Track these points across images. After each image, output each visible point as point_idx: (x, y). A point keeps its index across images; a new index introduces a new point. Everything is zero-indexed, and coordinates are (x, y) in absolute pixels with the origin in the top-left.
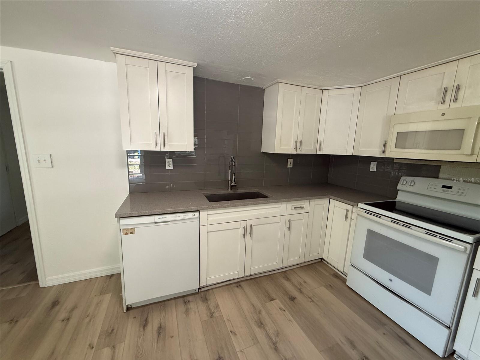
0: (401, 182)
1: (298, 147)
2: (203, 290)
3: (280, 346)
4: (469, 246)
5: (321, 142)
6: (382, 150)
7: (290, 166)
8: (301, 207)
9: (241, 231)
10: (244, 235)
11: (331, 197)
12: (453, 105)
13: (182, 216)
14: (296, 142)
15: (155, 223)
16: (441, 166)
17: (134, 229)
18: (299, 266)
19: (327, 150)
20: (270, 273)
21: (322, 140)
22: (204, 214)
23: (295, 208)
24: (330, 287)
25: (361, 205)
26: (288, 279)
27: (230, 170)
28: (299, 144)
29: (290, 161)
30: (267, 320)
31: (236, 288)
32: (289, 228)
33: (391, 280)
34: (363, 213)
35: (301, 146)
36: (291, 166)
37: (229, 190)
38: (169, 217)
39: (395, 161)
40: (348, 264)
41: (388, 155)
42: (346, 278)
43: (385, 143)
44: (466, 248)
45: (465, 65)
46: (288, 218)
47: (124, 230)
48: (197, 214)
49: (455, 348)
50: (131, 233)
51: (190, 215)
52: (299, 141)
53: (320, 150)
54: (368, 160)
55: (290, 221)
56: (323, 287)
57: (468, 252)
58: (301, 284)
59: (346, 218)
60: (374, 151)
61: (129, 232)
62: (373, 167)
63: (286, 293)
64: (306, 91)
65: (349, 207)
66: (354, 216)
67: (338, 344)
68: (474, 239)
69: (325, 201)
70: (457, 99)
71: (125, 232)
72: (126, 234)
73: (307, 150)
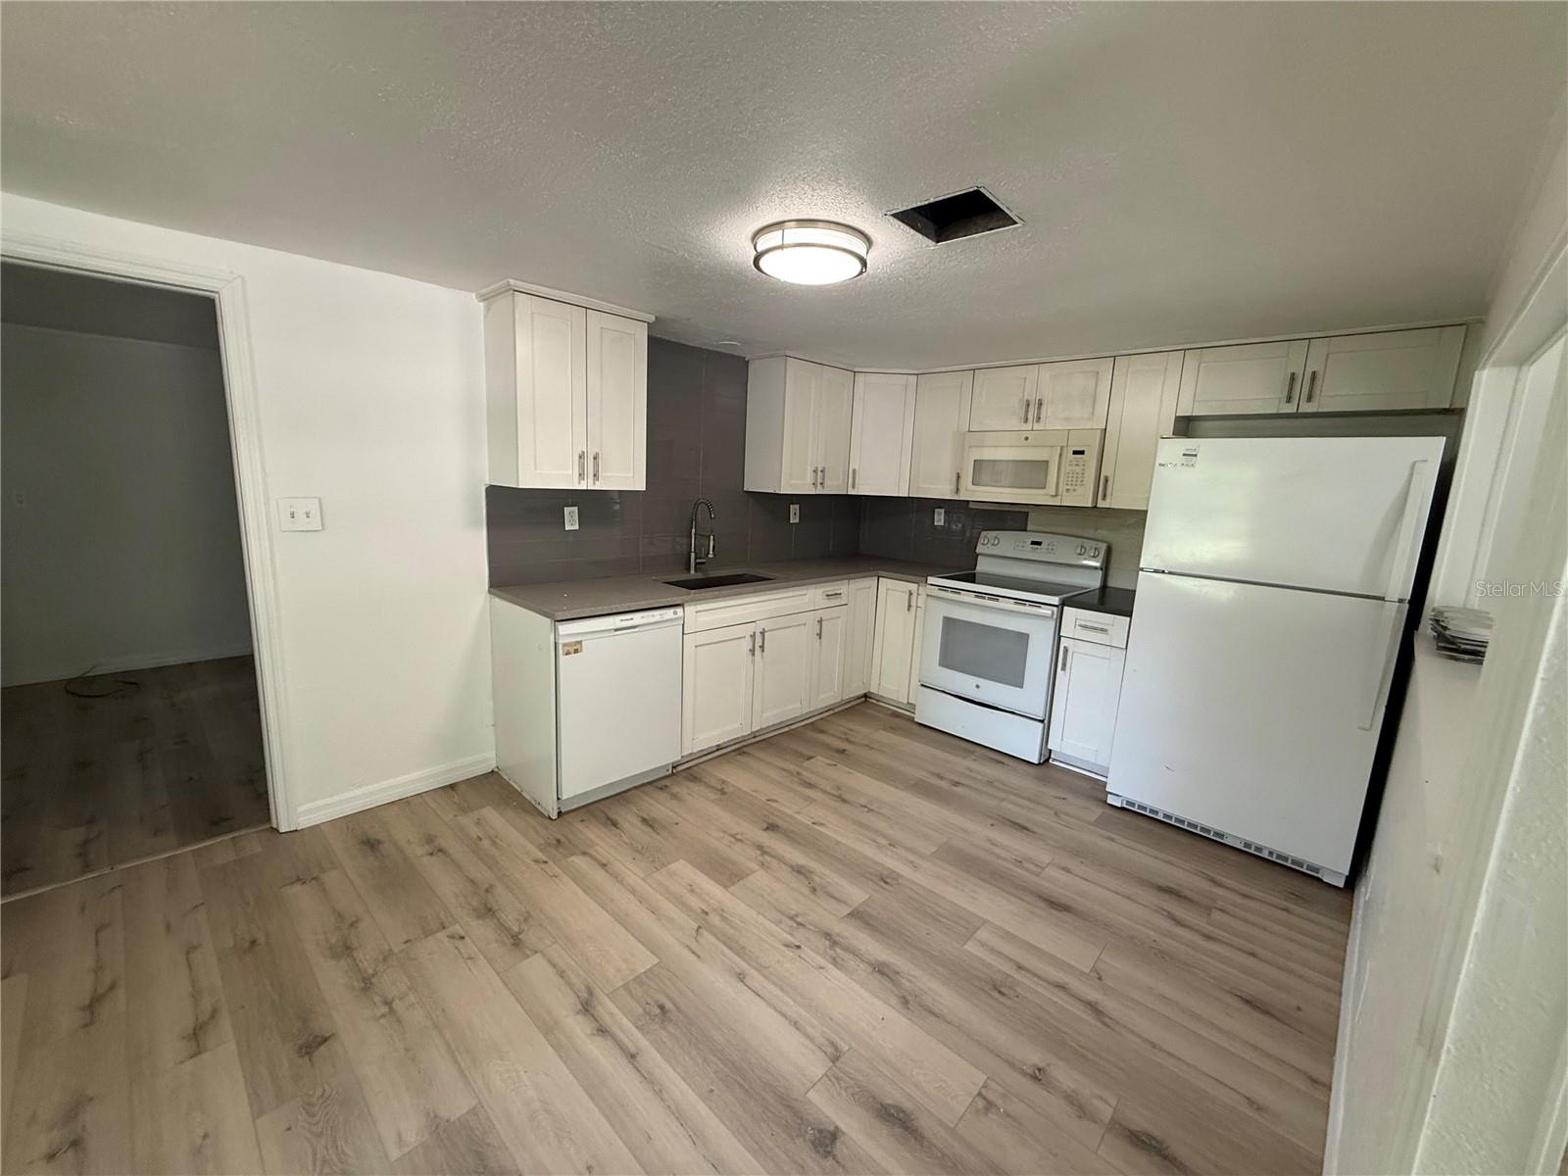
0: (981, 541)
1: (819, 481)
2: (680, 768)
3: (847, 796)
4: (1055, 609)
5: (854, 471)
6: (953, 487)
7: (794, 519)
8: (836, 594)
9: (747, 644)
10: (753, 651)
11: (881, 573)
12: (1037, 426)
13: (657, 615)
14: (815, 471)
15: (616, 630)
16: (1028, 513)
17: (580, 642)
18: (832, 712)
19: (868, 486)
20: (786, 729)
21: (857, 468)
22: (690, 610)
23: (828, 595)
24: (893, 729)
25: (931, 580)
26: (822, 732)
27: (693, 530)
28: (819, 473)
29: (794, 508)
30: (814, 779)
31: (739, 757)
32: (820, 635)
33: (978, 686)
34: (935, 591)
35: (823, 479)
36: (797, 521)
37: (692, 572)
38: (638, 618)
39: (971, 506)
40: (915, 683)
41: (963, 496)
42: (912, 715)
43: (958, 477)
44: (1053, 612)
45: (1046, 373)
46: (818, 615)
47: (564, 645)
48: (679, 610)
49: (1049, 747)
50: (576, 651)
51: (669, 613)
52: (820, 469)
53: (854, 487)
54: (929, 505)
55: (820, 622)
56: (881, 731)
57: (1055, 617)
58: (846, 734)
59: (910, 606)
60: (942, 490)
61: (572, 650)
62: (940, 519)
63: (828, 747)
64: (829, 373)
65: (913, 587)
66: (922, 599)
67: (921, 780)
68: (1060, 599)
69: (871, 582)
70: (1039, 418)
71: (566, 648)
72: (568, 653)
73: (832, 488)
